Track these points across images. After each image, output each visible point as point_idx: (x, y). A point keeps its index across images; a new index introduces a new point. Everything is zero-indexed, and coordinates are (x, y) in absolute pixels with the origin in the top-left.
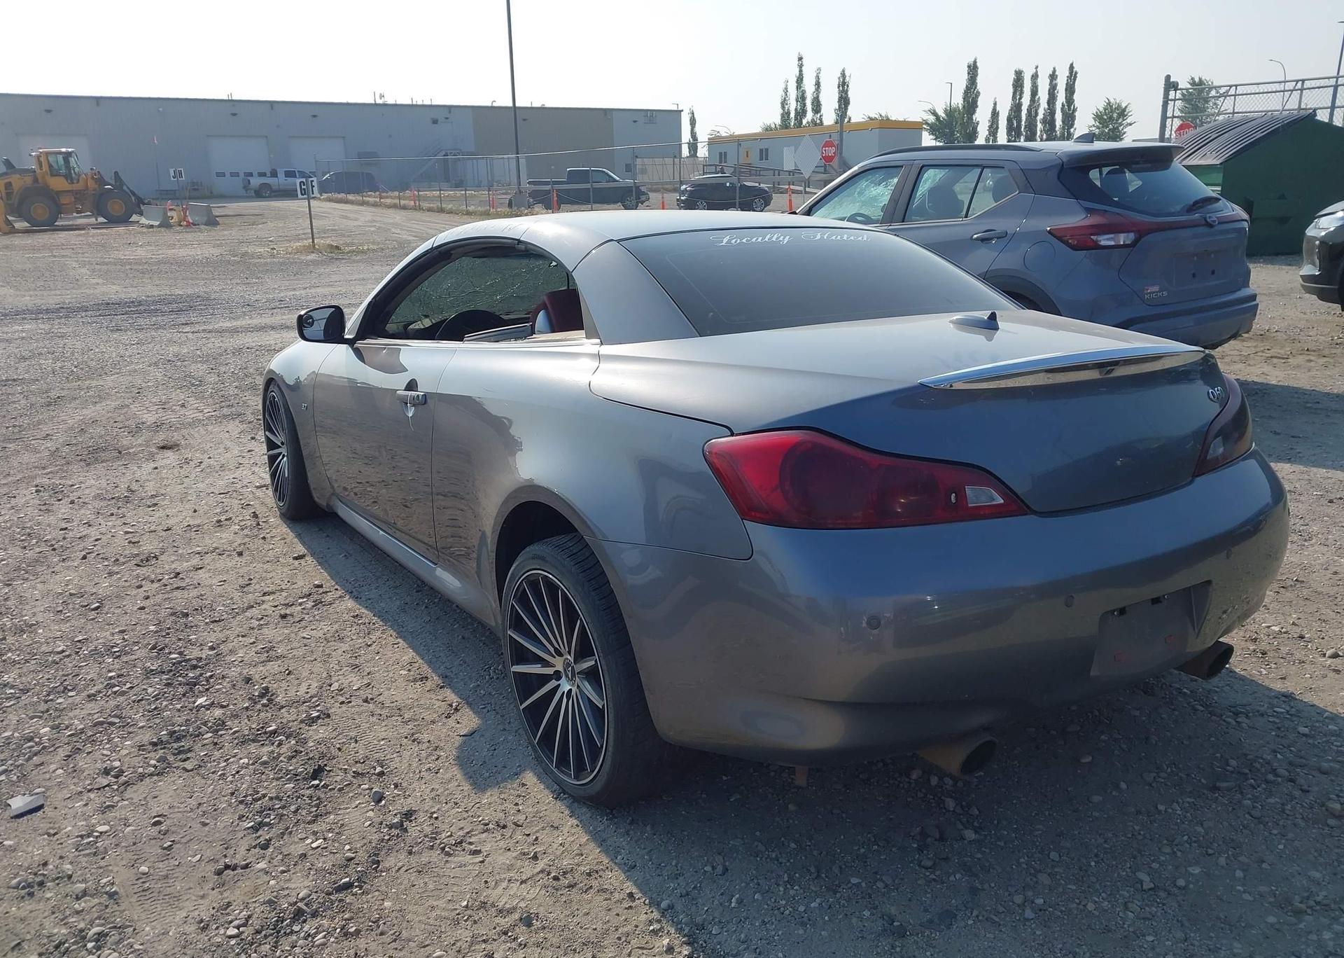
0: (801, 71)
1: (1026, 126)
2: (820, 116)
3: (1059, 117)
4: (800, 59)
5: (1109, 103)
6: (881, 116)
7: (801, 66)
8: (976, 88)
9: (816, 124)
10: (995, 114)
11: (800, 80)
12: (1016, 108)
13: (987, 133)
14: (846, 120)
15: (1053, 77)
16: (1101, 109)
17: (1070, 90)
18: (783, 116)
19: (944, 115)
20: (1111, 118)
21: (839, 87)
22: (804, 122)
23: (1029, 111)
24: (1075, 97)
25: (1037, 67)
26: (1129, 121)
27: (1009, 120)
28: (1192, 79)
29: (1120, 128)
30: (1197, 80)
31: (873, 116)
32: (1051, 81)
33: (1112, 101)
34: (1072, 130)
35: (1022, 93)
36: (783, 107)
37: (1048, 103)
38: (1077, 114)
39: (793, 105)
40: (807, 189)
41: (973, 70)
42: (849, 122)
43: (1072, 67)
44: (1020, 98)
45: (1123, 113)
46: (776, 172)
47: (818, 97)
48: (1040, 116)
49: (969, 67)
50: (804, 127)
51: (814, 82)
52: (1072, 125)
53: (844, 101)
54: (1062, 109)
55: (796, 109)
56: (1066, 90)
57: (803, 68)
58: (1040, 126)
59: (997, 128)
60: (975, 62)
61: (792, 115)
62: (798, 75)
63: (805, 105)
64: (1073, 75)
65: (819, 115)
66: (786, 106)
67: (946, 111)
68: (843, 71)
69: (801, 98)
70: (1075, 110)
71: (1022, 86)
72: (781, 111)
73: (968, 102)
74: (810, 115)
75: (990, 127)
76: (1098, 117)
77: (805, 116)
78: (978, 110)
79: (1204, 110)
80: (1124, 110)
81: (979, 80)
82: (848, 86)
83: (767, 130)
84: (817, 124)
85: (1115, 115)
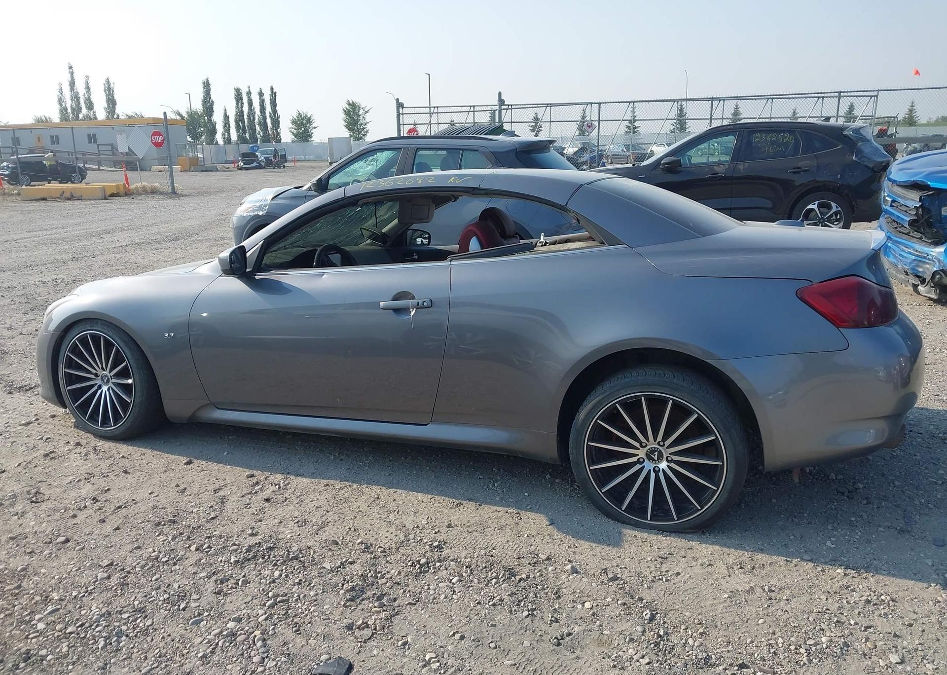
0: (72, 77)
1: (248, 126)
2: (94, 112)
3: (269, 121)
4: (71, 68)
5: (300, 114)
6: (136, 114)
7: (72, 73)
8: (210, 98)
9: (91, 119)
10: (226, 117)
11: (72, 84)
12: (240, 114)
13: (223, 130)
14: (115, 117)
15: (261, 94)
16: (295, 117)
17: (274, 104)
18: (61, 111)
19: (186, 116)
20: (302, 123)
21: (105, 91)
22: (81, 116)
23: (249, 116)
24: (277, 108)
25: (249, 87)
26: (314, 125)
27: (237, 122)
28: (348, 101)
29: (309, 130)
30: (351, 102)
31: (130, 114)
32: (260, 97)
33: (301, 112)
34: (279, 130)
35: (242, 104)
36: (61, 105)
37: (261, 112)
38: (280, 119)
39: (69, 103)
40: (101, 168)
41: (207, 85)
42: (118, 118)
43: (272, 89)
44: (242, 107)
45: (309, 120)
46: (70, 154)
47: (89, 98)
48: (256, 121)
49: (204, 83)
50: (82, 120)
51: (84, 86)
52: (278, 127)
53: (111, 102)
54: (270, 116)
55: (71, 106)
56: (271, 103)
57: (74, 75)
58: (258, 128)
59: (229, 127)
60: (207, 81)
61: (69, 111)
62: (70, 79)
63: (79, 103)
64: (274, 95)
65: (92, 111)
66: (63, 104)
67: (188, 113)
68: (108, 79)
69: (76, 97)
70: (278, 117)
71: (241, 99)
72: (58, 107)
73: (206, 108)
74: (84, 111)
75: (225, 126)
76: (294, 122)
77: (81, 112)
78: (214, 114)
79: (358, 121)
80: (309, 119)
81: (212, 93)
82: (113, 91)
83: (38, 121)
84: (93, 118)
85: (304, 121)
